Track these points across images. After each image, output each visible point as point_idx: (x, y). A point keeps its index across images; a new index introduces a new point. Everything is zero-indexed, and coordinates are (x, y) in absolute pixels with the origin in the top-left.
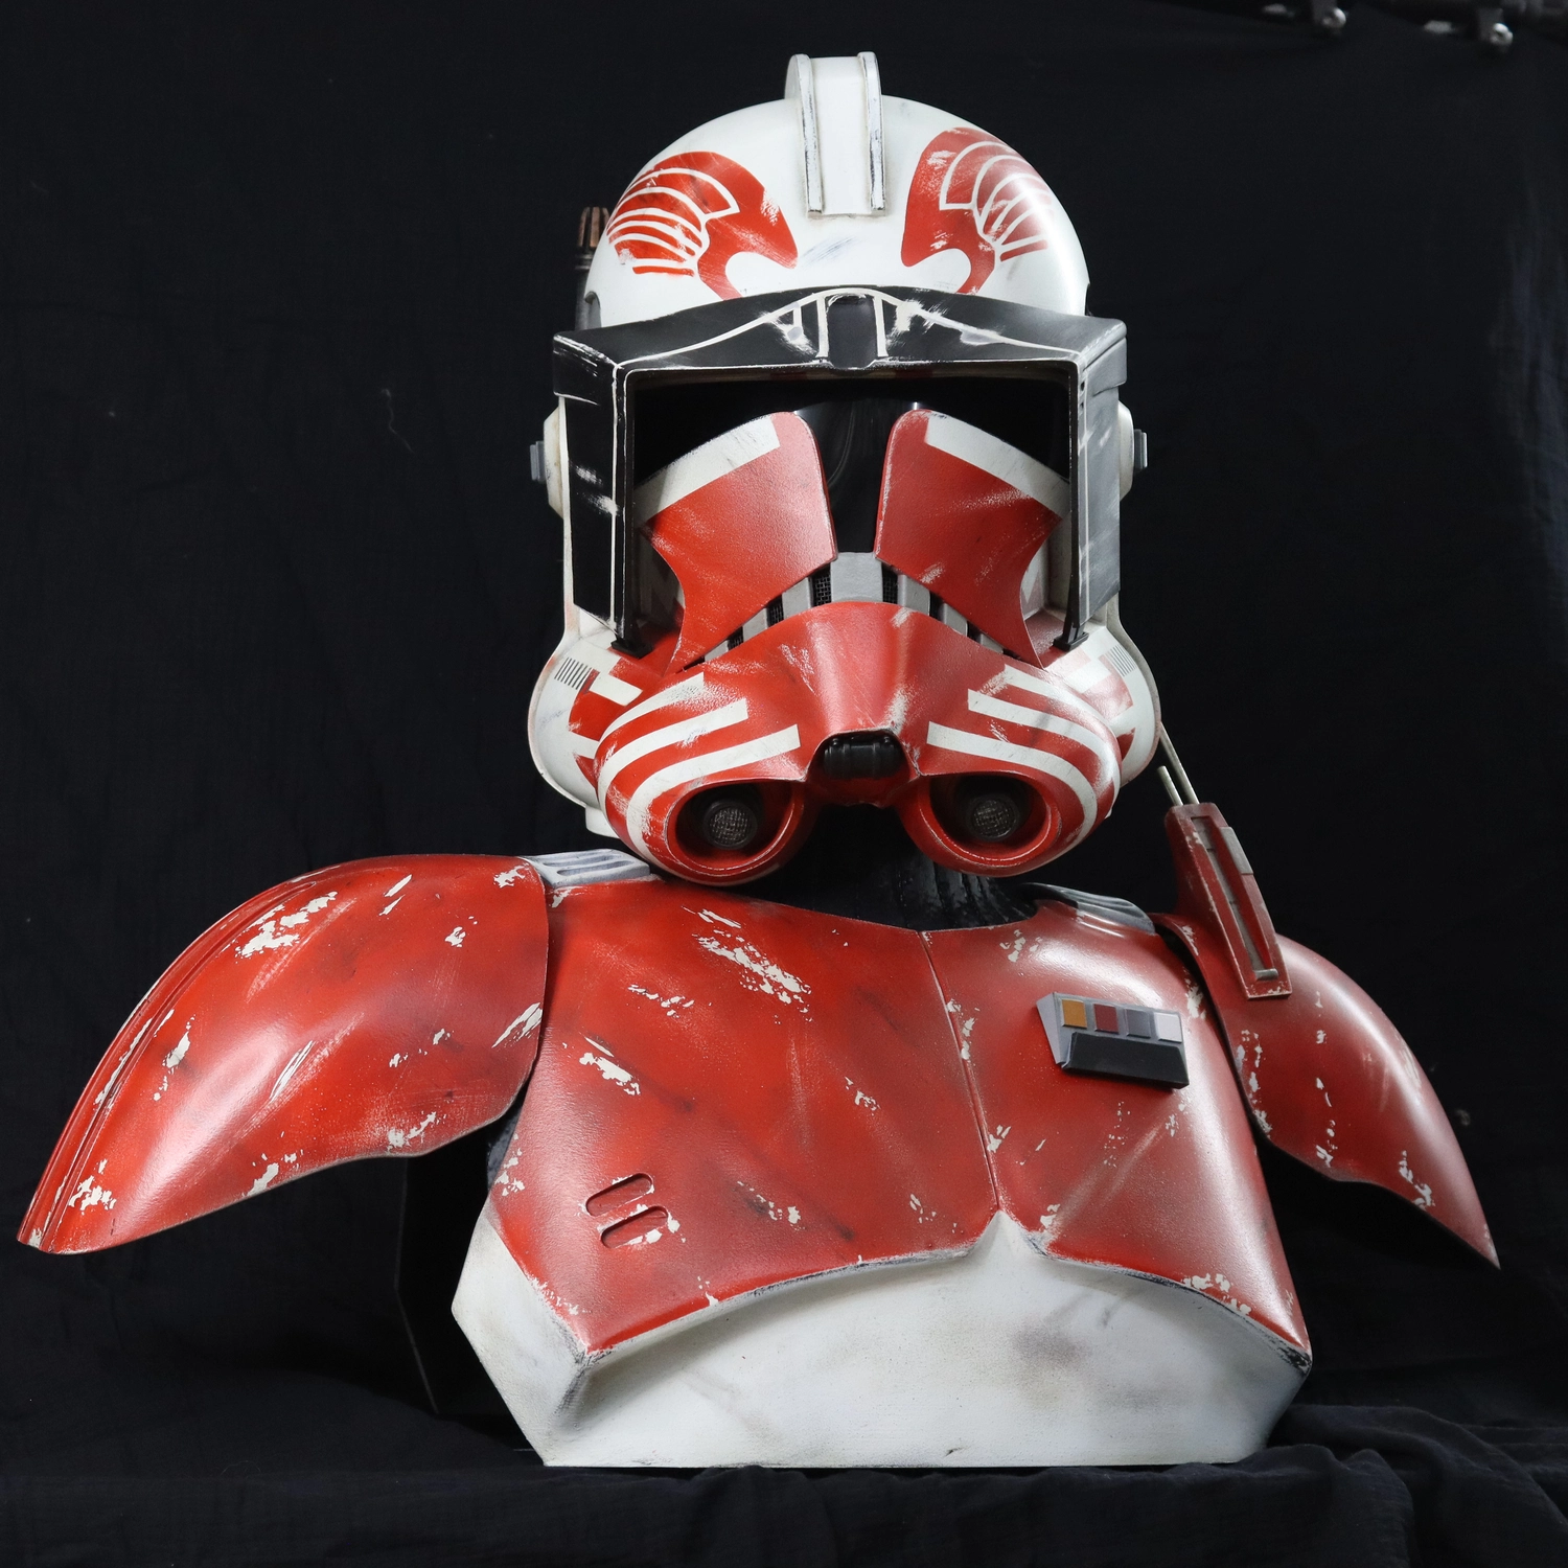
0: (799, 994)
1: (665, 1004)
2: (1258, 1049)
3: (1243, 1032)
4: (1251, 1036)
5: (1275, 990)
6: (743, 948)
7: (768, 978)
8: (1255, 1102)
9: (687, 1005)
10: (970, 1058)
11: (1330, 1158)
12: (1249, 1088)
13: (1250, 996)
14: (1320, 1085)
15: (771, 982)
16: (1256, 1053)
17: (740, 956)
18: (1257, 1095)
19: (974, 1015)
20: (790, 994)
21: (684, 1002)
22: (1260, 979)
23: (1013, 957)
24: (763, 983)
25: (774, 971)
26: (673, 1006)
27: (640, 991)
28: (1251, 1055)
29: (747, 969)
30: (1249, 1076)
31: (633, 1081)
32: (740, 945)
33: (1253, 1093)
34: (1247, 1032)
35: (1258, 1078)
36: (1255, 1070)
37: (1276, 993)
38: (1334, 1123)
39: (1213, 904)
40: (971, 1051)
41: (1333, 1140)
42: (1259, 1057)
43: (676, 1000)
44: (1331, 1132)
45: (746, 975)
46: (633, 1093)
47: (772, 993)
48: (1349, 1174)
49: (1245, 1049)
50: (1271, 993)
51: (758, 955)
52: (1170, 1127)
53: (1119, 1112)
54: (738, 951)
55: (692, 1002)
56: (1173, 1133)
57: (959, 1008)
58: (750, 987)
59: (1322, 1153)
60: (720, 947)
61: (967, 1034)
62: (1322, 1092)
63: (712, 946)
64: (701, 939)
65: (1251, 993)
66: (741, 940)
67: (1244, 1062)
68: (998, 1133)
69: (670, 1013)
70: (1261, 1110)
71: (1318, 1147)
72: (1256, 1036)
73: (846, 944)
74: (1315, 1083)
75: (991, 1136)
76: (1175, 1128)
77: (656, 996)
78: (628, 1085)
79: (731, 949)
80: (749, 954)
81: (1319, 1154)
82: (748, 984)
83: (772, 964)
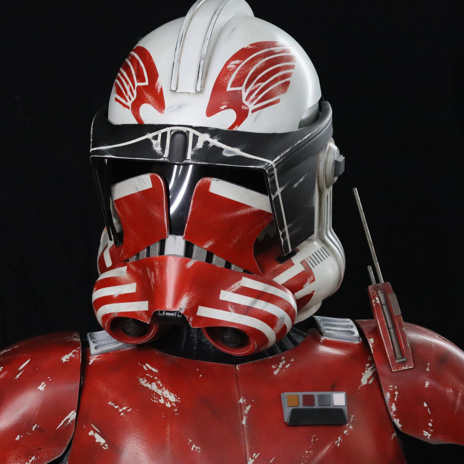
0: (174, 403)
1: (120, 410)
2: (397, 393)
3: (390, 386)
4: (393, 388)
5: (405, 366)
6: (156, 383)
7: (163, 396)
8: (394, 415)
9: (129, 411)
10: (246, 424)
11: (430, 435)
12: (392, 410)
13: (393, 371)
14: (425, 405)
15: (164, 397)
16: (395, 395)
17: (153, 387)
18: (395, 413)
19: (251, 403)
20: (171, 403)
21: (127, 409)
22: (397, 364)
23: (276, 373)
24: (161, 399)
25: (166, 393)
26: (123, 411)
27: (112, 404)
28: (393, 396)
29: (156, 392)
30: (392, 405)
31: (106, 443)
32: (155, 381)
33: (393, 412)
34: (392, 386)
35: (395, 405)
36: (395, 402)
37: (405, 368)
38: (432, 420)
39: (381, 330)
40: (247, 421)
41: (431, 428)
42: (397, 396)
43: (125, 408)
44: (430, 425)
45: (154, 395)
46: (105, 448)
47: (163, 403)
48: (440, 441)
49: (390, 393)
50: (403, 368)
51: (161, 385)
52: (338, 442)
53: (312, 440)
54: (154, 384)
55: (131, 409)
56: (338, 445)
57: (245, 401)
58: (155, 401)
59: (426, 433)
60: (147, 383)
61: (246, 412)
62: (426, 408)
63: (143, 382)
64: (140, 379)
65: (394, 368)
66: (156, 378)
67: (390, 399)
68: (253, 457)
69: (122, 414)
70: (397, 418)
71: (424, 431)
72: (396, 387)
73: (201, 376)
74: (423, 404)
75: (250, 458)
76: (340, 442)
77: (118, 407)
78: (104, 445)
79: (151, 383)
80: (158, 385)
81: (424, 434)
82: (154, 399)
83: (166, 389)
